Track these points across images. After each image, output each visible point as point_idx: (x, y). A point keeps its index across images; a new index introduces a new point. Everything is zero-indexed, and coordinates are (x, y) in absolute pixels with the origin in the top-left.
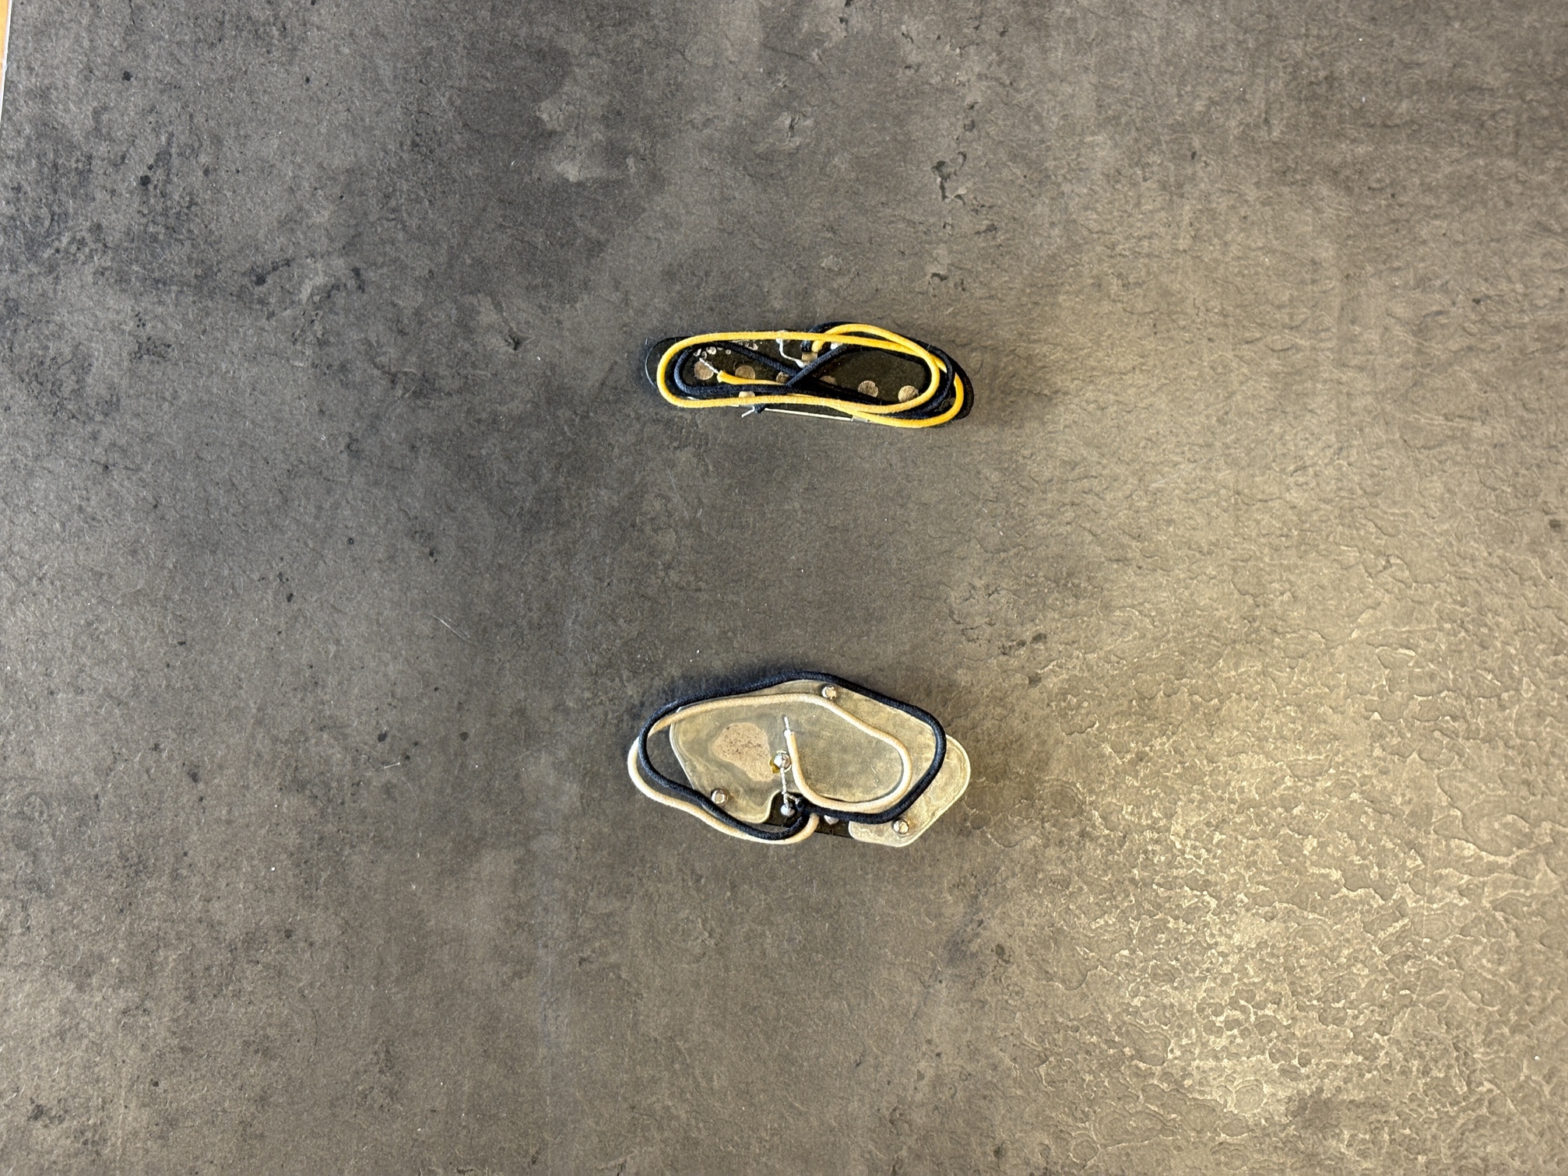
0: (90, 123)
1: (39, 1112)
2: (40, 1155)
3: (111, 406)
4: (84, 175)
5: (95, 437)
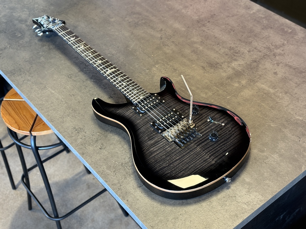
1: (23, 81)
2: (25, 82)
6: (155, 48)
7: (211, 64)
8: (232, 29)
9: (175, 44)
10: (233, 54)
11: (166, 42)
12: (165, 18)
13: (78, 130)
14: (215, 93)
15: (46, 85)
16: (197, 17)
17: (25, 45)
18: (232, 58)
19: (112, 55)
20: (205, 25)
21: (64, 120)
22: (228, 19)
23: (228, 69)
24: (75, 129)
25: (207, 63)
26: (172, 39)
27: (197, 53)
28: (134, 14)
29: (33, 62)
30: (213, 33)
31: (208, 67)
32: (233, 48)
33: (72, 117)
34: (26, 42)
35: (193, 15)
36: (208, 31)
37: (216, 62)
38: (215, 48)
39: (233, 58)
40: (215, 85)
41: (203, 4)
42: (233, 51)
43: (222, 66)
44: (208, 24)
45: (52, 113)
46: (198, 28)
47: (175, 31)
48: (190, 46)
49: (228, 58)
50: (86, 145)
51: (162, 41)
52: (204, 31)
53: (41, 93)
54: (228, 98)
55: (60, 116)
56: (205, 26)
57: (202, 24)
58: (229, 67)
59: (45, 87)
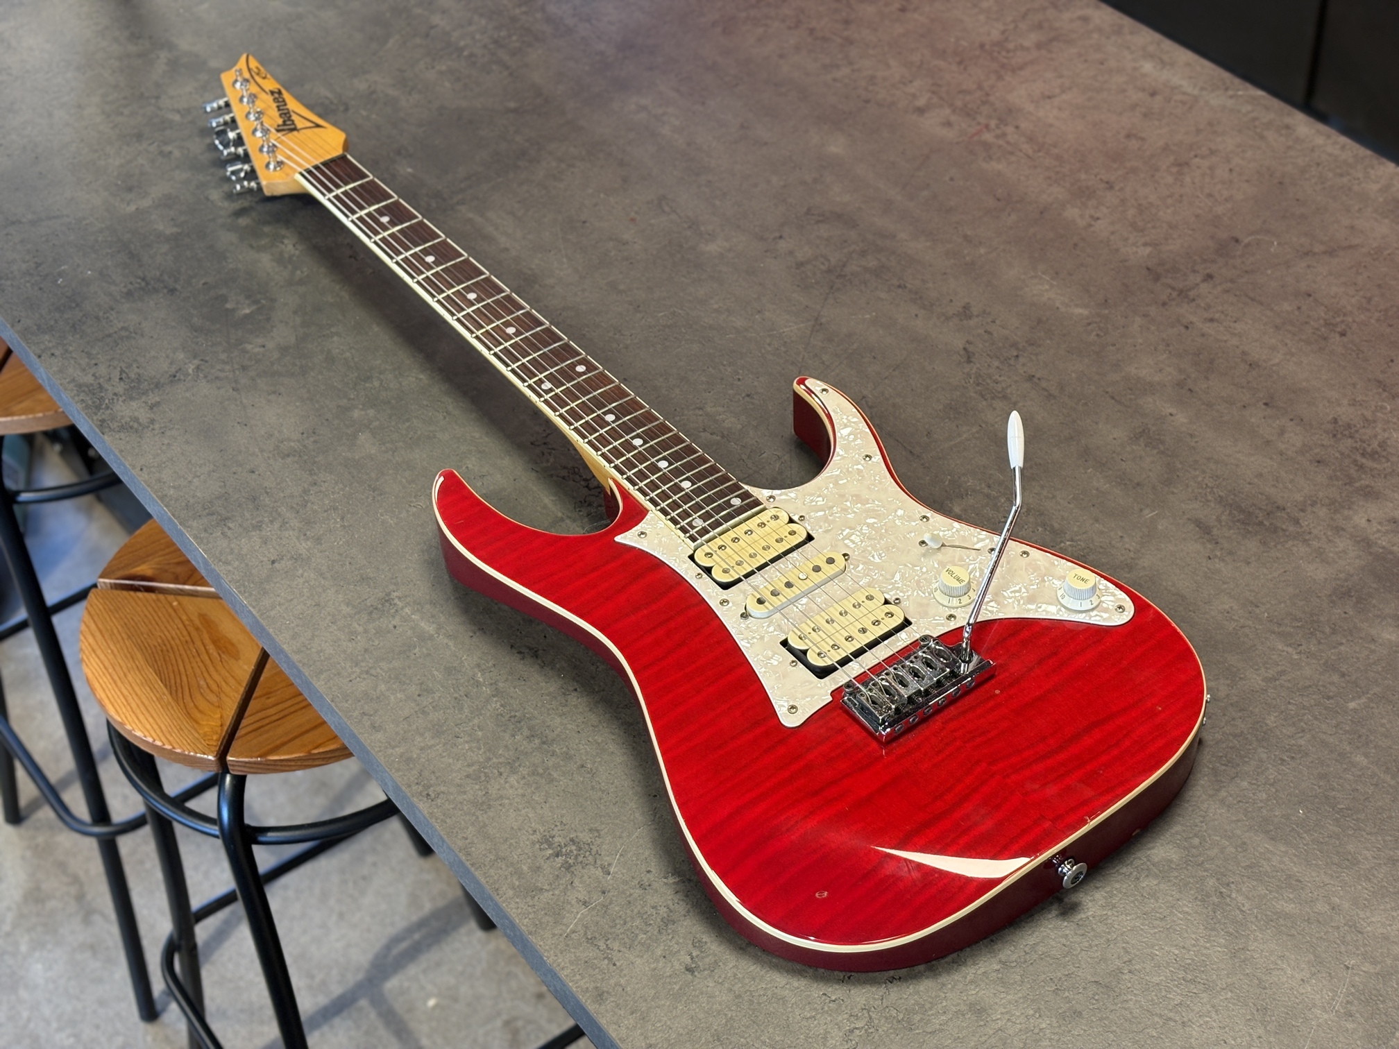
0: (93, 378)
1: (273, 562)
2: (283, 570)
3: (152, 421)
4: (101, 387)
5: (153, 429)
6: (941, 407)
7: (1242, 511)
8: (1335, 325)
9: (1044, 389)
10: (1355, 461)
11: (997, 377)
12: (982, 251)
13: (567, 855)
14: (1282, 673)
15: (392, 587)
16: (1148, 250)
17: (275, 367)
18: (1350, 484)
19: (723, 437)
20: (1192, 294)
21: (493, 791)
22: (1309, 266)
23: (1337, 540)
24: (550, 845)
25: (1220, 500)
26: (1024, 365)
27: (1162, 448)
28: (818, 222)
29: (320, 458)
30: (1235, 341)
31: (1230, 528)
32: (1349, 426)
33: (533, 774)
34: (284, 350)
35: (1126, 239)
36: (1209, 328)
37: (1268, 498)
38: (1253, 420)
39: (1357, 485)
40: (1274, 632)
41: (1170, 180)
42: (1350, 440)
43: (1304, 524)
44: (1204, 288)
45: (430, 747)
46: (1153, 311)
47: (1039, 321)
48: (1119, 402)
49: (1331, 478)
50: (616, 946)
51: (974, 371)
52: (1187, 327)
53: (366, 631)
54: (1355, 710)
55: (469, 766)
56: (1194, 300)
57: (1173, 289)
58: (1338, 530)
59: (387, 600)
